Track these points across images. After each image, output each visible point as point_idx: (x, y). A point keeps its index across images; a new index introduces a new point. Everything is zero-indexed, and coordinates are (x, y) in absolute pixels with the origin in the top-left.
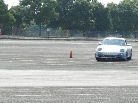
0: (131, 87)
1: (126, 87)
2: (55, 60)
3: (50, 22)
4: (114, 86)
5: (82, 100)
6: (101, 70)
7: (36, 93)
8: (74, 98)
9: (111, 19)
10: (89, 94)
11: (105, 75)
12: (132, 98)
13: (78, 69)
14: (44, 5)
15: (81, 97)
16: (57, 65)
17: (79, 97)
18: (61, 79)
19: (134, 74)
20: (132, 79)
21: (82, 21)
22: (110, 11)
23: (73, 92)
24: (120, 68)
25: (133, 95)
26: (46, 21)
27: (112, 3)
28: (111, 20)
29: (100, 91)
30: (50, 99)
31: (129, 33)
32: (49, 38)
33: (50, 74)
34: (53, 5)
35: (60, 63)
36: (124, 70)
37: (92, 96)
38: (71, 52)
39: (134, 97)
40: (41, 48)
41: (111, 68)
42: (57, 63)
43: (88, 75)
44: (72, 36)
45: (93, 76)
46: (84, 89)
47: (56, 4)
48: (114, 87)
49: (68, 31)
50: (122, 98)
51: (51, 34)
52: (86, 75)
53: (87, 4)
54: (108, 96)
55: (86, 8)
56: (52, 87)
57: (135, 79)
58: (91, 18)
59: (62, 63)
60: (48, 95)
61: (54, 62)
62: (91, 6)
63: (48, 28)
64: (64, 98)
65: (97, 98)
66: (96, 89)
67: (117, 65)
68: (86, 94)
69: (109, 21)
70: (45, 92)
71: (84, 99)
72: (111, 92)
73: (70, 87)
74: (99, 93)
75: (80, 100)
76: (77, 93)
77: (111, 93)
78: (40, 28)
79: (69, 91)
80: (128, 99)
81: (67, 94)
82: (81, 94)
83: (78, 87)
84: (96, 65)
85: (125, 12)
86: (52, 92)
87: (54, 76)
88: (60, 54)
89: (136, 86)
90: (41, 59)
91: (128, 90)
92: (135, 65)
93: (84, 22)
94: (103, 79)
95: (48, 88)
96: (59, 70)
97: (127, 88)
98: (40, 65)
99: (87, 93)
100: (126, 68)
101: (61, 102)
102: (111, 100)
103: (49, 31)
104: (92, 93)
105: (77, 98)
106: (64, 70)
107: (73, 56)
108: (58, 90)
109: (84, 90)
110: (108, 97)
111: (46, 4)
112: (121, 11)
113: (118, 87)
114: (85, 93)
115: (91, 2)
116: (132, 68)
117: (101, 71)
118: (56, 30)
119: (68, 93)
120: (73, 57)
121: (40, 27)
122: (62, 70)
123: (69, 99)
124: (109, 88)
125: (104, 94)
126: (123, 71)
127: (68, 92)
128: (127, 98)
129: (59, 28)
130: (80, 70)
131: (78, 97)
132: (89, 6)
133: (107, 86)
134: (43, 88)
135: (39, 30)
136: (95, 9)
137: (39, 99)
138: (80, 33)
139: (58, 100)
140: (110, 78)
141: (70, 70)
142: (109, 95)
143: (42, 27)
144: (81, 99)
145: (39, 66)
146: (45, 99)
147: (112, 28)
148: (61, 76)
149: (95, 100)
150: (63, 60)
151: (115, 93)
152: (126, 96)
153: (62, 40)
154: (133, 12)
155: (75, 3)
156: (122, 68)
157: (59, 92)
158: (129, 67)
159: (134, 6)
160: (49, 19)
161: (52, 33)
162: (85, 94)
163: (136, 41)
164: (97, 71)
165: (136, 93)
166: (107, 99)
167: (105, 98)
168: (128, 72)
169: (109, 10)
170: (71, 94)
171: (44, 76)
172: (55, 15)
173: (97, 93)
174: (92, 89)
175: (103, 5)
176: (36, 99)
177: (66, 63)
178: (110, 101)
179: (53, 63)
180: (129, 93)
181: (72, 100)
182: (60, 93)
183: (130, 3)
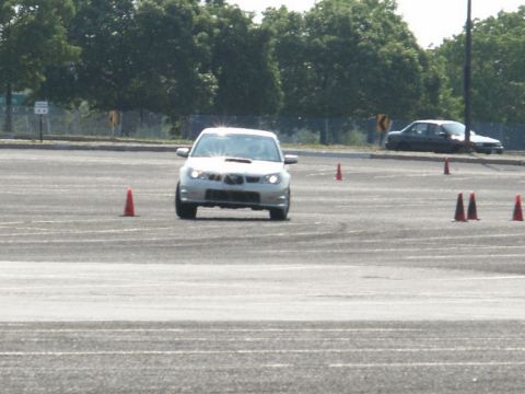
0: (362, 324)
1: (343, 324)
2: (66, 225)
3: (44, 79)
4: (298, 322)
5: (181, 371)
6: (246, 262)
7: (5, 345)
8: (150, 364)
9: (277, 71)
10: (206, 349)
11: (264, 279)
12: (369, 365)
13: (158, 260)
14: (21, 13)
15: (175, 361)
16: (76, 244)
17: (169, 361)
18: (92, 293)
19: (370, 280)
20: (362, 297)
21: (168, 77)
22: (273, 41)
23: (145, 341)
24: (316, 256)
25: (372, 353)
26: (31, 76)
27: (283, 8)
28: (277, 74)
29: (248, 339)
30: (60, 368)
31: (346, 124)
32: (41, 139)
33: (51, 276)
34: (57, 13)
35: (87, 236)
36: (332, 263)
37: (217, 358)
38: (130, 195)
39: (379, 362)
40: (11, 177)
41: (283, 256)
42: (77, 236)
43: (197, 281)
44: (127, 135)
45: (215, 285)
46: (187, 330)
47: (69, 10)
48: (297, 327)
49: (113, 113)
50: (333, 365)
51: (49, 125)
52: (189, 281)
53: (188, 11)
54: (279, 357)
55: (183, 29)
56: (62, 325)
57: (372, 297)
58: (200, 64)
59: (94, 236)
60: (50, 353)
61: (64, 231)
62: (203, 21)
63: (37, 103)
64: (112, 363)
65: (238, 365)
66: (230, 334)
67: (303, 243)
68: (194, 349)
69: (270, 76)
70: (36, 340)
71: (191, 366)
72: (288, 345)
73: (129, 325)
74: (242, 345)
75: (174, 370)
76: (159, 346)
77: (290, 348)
78: (9, 102)
79: (129, 338)
80: (355, 369)
81: (124, 349)
82: (177, 349)
83: (160, 325)
84: (226, 242)
85: (330, 44)
86: (66, 342)
87: (66, 282)
88: (85, 203)
89: (379, 322)
90: (13, 220)
91: (350, 335)
92: (372, 245)
93: (174, 81)
94: (252, 296)
95: (49, 328)
96: (83, 261)
97: (347, 327)
98: (10, 241)
99: (200, 349)
100: (340, 255)
101: (102, 378)
102: (291, 373)
103: (41, 115)
104: (218, 348)
105: (162, 365)
106: (103, 260)
107: (137, 210)
108: (87, 336)
109: (184, 334)
110: (278, 362)
111: (32, 9)
112: (318, 40)
113: (313, 325)
114: (189, 345)
115: (202, 3)
116: (360, 254)
117: (244, 266)
118: (68, 112)
119: (124, 345)
120: (136, 213)
121: (9, 97)
122: (94, 260)
123: (131, 368)
124: (280, 327)
125: (263, 351)
126: (330, 266)
127: (126, 342)
128: (350, 365)
129: (78, 104)
130: (166, 260)
131: (164, 361)
132: (196, 18)
133: (273, 322)
134: (29, 328)
135: (4, 109)
136: (217, 31)
137: (17, 365)
138: (160, 123)
139: (91, 370)
140: (281, 293)
141: (127, 260)
142: (280, 353)
143: (14, 101)
144: (177, 368)
145: (8, 244)
146: (43, 368)
147: (282, 104)
148: (93, 282)
149: (231, 372)
150: (98, 224)
151: (303, 348)
152: (347, 358)
153: (93, 149)
154: (363, 43)
155: (140, 9)
156: (324, 255)
157: (92, 342)
158: (351, 250)
159: (366, 24)
160: (43, 69)
161: (52, 123)
162: (189, 349)
163: (372, 157)
164: (228, 266)
165: (382, 347)
166: (278, 369)
167: (268, 365)
168: (346, 270)
169: (272, 34)
170: (136, 349)
171: (29, 281)
172: (67, 52)
173: (236, 345)
174: (216, 333)
175: (247, 16)
176: (5, 366)
177: (110, 235)
178: (290, 376)
179: (61, 236)
180: (358, 348)
181: (145, 370)
182: (93, 344)
183: (350, 10)
